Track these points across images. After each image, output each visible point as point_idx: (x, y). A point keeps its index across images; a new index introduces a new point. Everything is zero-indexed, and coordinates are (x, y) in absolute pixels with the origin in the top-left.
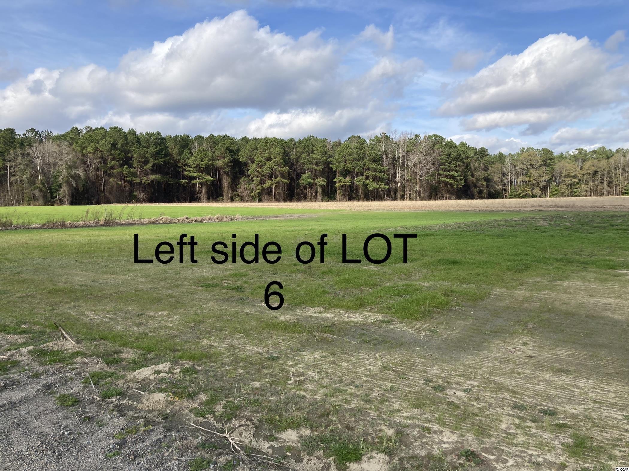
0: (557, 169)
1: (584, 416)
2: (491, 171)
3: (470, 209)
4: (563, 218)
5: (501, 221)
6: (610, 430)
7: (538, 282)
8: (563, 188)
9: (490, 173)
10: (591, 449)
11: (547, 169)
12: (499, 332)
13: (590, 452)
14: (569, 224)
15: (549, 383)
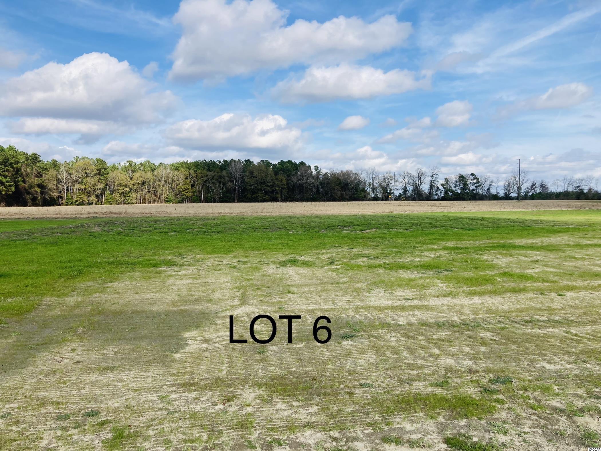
0: (110, 178)
1: (124, 407)
2: (45, 178)
3: (21, 217)
4: (115, 224)
5: (55, 228)
6: (146, 413)
7: (90, 287)
8: (117, 196)
9: (44, 180)
10: (129, 437)
11: (102, 178)
12: (46, 344)
13: (128, 440)
14: (121, 229)
15: (94, 384)
